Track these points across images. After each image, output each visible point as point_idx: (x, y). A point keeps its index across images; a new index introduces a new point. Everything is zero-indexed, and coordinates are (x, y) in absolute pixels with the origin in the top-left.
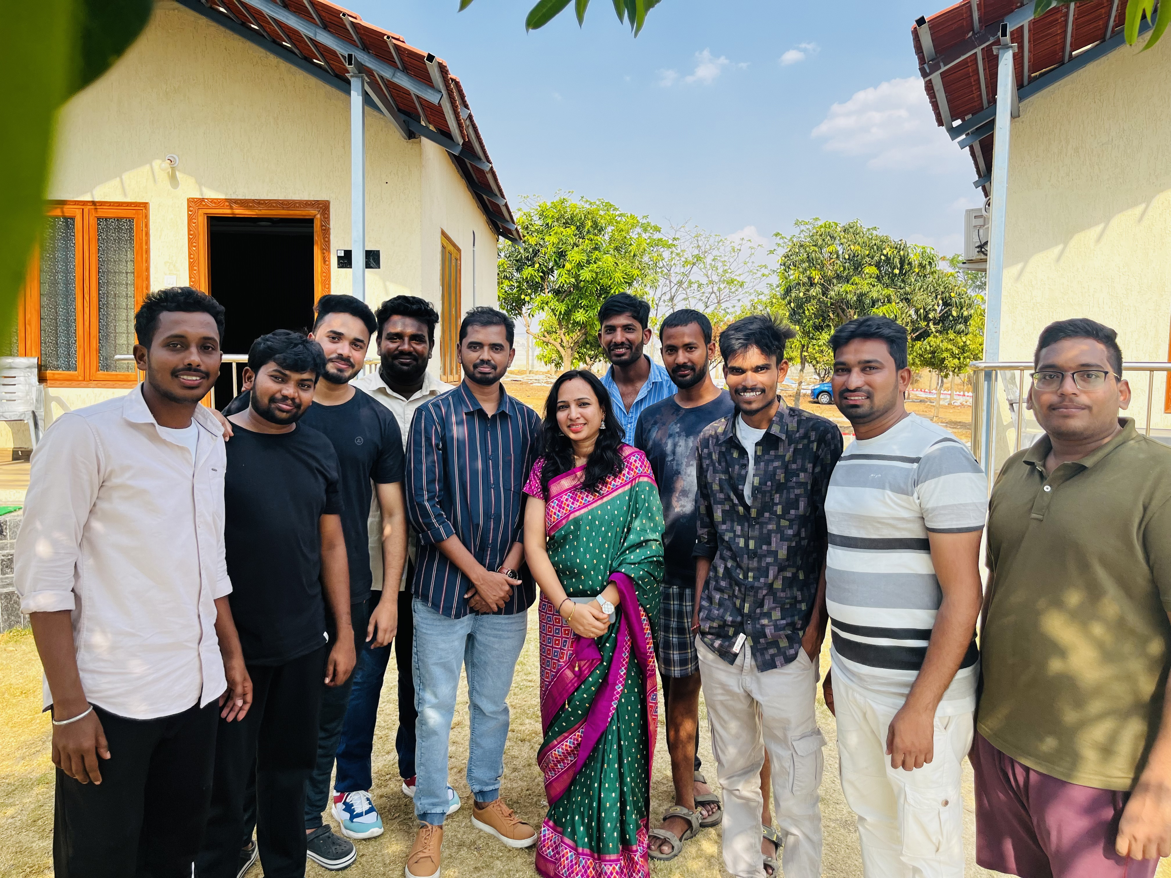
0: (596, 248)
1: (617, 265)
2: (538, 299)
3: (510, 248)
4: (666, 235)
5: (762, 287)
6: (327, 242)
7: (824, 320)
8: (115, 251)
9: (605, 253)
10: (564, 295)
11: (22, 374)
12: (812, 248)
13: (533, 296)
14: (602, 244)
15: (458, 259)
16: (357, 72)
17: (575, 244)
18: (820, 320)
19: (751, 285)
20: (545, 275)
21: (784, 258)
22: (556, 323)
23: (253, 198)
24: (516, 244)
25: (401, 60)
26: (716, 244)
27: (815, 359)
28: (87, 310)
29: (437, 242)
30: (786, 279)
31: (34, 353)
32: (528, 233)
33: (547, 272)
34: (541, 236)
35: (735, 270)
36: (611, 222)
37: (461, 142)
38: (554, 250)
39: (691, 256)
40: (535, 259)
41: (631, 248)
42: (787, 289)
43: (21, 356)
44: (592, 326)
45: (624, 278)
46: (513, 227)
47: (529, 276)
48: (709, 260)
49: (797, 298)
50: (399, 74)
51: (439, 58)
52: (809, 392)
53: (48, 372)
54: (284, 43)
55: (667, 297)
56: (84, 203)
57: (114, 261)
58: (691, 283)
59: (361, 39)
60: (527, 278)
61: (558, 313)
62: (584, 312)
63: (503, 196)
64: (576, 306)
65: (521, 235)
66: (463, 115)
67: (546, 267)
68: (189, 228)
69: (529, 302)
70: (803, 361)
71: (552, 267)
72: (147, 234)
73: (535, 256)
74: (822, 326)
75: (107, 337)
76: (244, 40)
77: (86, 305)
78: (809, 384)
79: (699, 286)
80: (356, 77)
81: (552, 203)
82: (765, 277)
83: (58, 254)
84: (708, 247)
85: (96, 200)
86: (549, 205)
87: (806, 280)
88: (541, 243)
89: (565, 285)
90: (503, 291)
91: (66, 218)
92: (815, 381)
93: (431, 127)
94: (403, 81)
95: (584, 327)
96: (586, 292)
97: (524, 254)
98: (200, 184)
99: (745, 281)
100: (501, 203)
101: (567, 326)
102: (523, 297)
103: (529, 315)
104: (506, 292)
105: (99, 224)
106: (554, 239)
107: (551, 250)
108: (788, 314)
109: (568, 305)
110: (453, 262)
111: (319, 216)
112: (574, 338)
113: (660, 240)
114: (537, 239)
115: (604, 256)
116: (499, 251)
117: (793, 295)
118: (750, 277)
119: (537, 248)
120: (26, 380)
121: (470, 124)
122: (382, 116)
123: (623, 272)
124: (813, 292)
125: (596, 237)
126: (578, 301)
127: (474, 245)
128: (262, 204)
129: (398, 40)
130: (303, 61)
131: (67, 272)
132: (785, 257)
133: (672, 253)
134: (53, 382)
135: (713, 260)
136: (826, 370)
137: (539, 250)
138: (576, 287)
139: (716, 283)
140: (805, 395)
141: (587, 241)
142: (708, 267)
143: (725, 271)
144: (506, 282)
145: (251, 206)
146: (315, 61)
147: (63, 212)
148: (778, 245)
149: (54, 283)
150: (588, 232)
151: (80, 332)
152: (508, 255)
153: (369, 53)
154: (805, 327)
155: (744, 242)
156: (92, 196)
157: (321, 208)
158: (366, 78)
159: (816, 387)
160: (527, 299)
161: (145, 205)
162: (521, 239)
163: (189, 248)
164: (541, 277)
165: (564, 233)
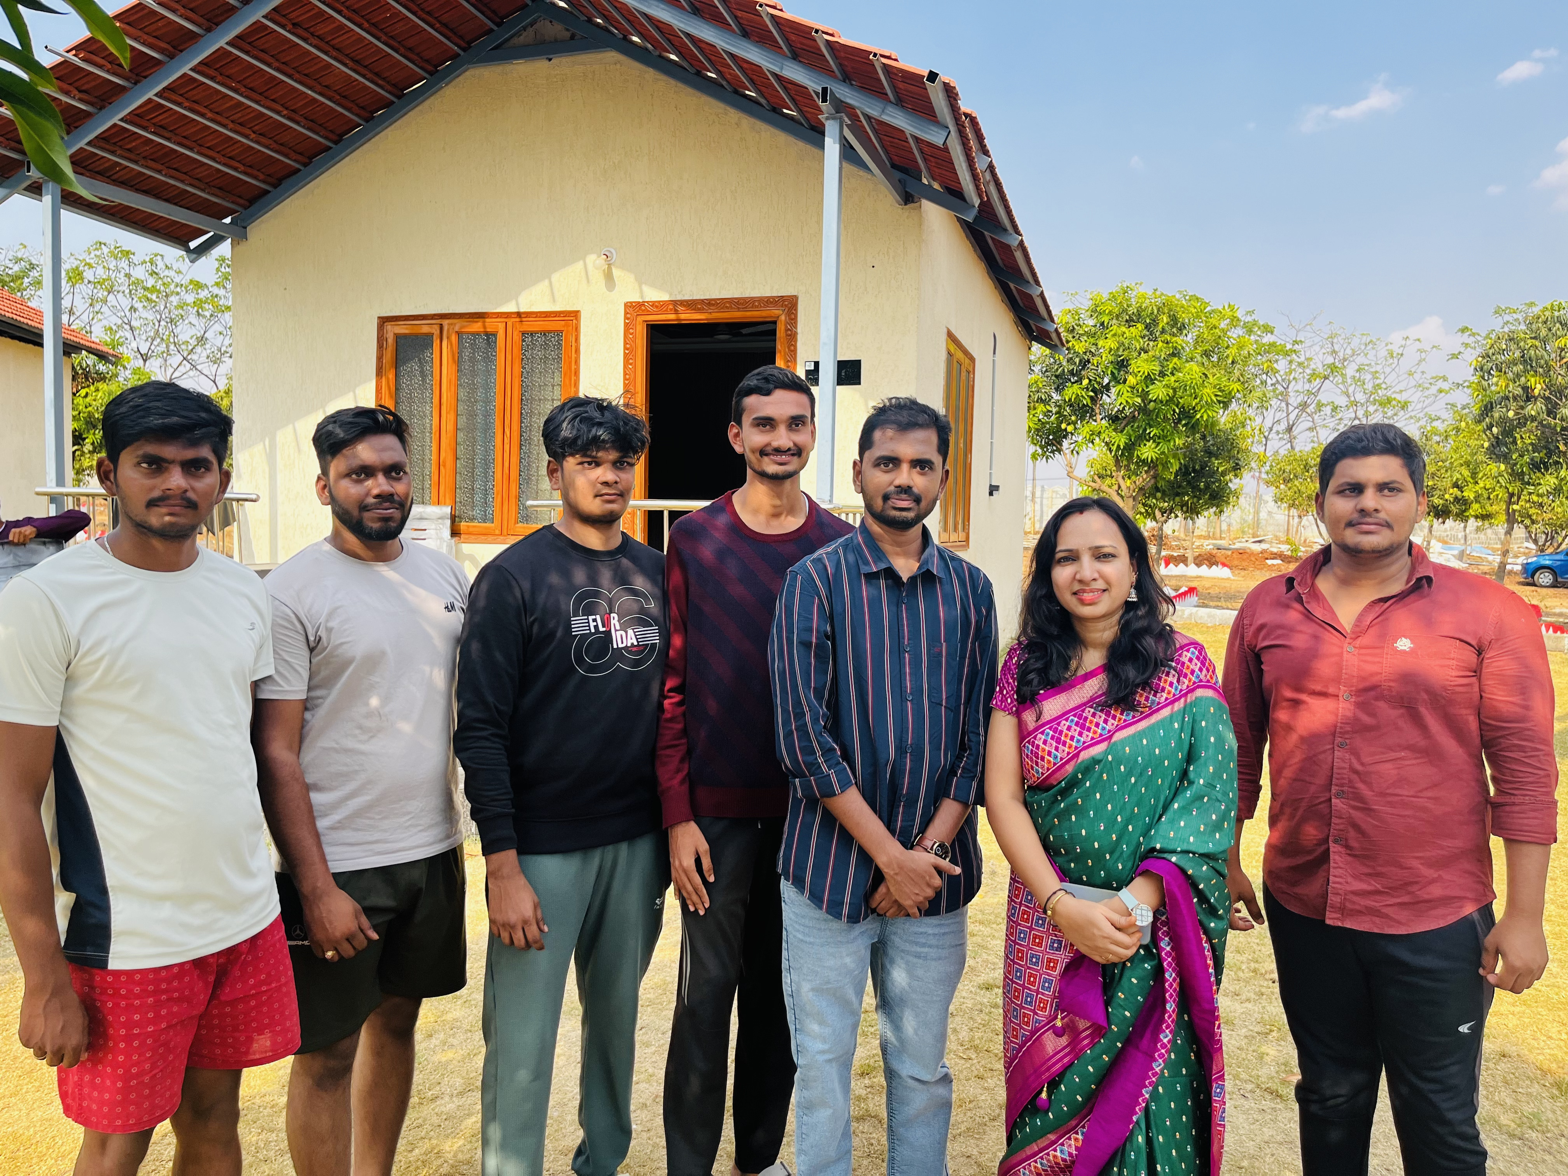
0: (1175, 354)
1: (1206, 376)
2: (1085, 429)
3: (1047, 360)
4: (1281, 337)
5: (1439, 408)
6: (792, 351)
7: (1549, 454)
8: (540, 373)
9: (1187, 361)
10: (1124, 422)
11: (433, 527)
12: (1529, 341)
13: (1079, 425)
14: (1183, 348)
15: (971, 372)
16: (834, 112)
17: (1142, 349)
18: (1541, 454)
19: (1420, 406)
20: (1096, 395)
21: (1480, 359)
22: (1112, 462)
23: (702, 298)
24: (1056, 352)
25: (894, 88)
26: (1363, 347)
27: (1530, 516)
28: (507, 447)
29: (941, 346)
30: (1485, 390)
31: (448, 501)
32: (1074, 337)
33: (1099, 390)
34: (1092, 340)
35: (1393, 384)
36: (1198, 316)
37: (977, 202)
38: (1111, 358)
39: (1320, 366)
40: (1083, 373)
41: (1228, 352)
42: (1486, 406)
43: (434, 504)
44: (1166, 465)
45: (1216, 395)
46: (1051, 328)
47: (1074, 396)
48: (1350, 371)
49: (1503, 420)
50: (890, 109)
51: (944, 77)
52: (1519, 568)
53: (462, 523)
54: (747, 92)
55: (1283, 426)
56: (508, 315)
57: (540, 386)
58: (1320, 406)
59: (841, 66)
60: (1070, 400)
61: (1114, 448)
62: (1153, 446)
63: (1037, 283)
64: (1143, 438)
65: (1064, 339)
66: (981, 164)
67: (1099, 383)
68: (625, 341)
69: (1072, 434)
70: (1511, 520)
71: (1109, 383)
72: (577, 351)
73: (1083, 368)
74: (1545, 463)
75: (528, 481)
76: (698, 94)
77: (507, 441)
78: (1516, 557)
79: (1335, 409)
80: (834, 119)
81: (1111, 293)
82: (1443, 394)
83: (478, 380)
84: (1349, 351)
85: (522, 310)
86: (1105, 296)
87: (1519, 391)
88: (1093, 350)
89: (1127, 409)
90: (1036, 419)
91: (487, 334)
92: (1527, 551)
93: (936, 186)
94: (898, 119)
95: (1154, 467)
96: (1157, 416)
97: (1067, 367)
98: (640, 282)
99: (1410, 400)
100: (1035, 292)
101: (1128, 466)
102: (1063, 426)
103: (1072, 451)
104: (1039, 420)
105: (523, 341)
106: (1111, 343)
107: (1107, 358)
108: (1486, 445)
109: (1130, 436)
110: (964, 374)
111: (783, 318)
112: (1137, 483)
113: (1272, 345)
114: (1087, 344)
115: (1187, 365)
116: (1031, 364)
117: (1496, 415)
118: (1419, 394)
119: (1086, 358)
120: (437, 534)
121: (992, 180)
122: (869, 177)
123: (1215, 387)
124: (1531, 410)
125: (1174, 339)
126: (1145, 430)
127: (994, 353)
128: (713, 305)
129: (889, 58)
130: (772, 114)
131: (487, 402)
132: (1483, 357)
133: (1291, 362)
134: (467, 536)
135: (1358, 371)
136: (1547, 535)
137: (1089, 361)
138: (1143, 410)
139: (1362, 405)
140: (1511, 572)
141: (1160, 344)
142: (1349, 381)
143: (1377, 387)
144: (1041, 408)
145: (699, 309)
146: (785, 111)
147: (484, 327)
148: (1466, 345)
149: (472, 415)
150: (1163, 331)
151: (498, 475)
152: (1044, 369)
153: (852, 85)
154: (1515, 464)
155: (1408, 342)
156: (517, 304)
157: (786, 306)
158: (846, 119)
159: (1530, 561)
160: (1070, 428)
161: (576, 314)
162: (1063, 345)
163: (625, 367)
164: (1091, 397)
165: (1127, 334)
